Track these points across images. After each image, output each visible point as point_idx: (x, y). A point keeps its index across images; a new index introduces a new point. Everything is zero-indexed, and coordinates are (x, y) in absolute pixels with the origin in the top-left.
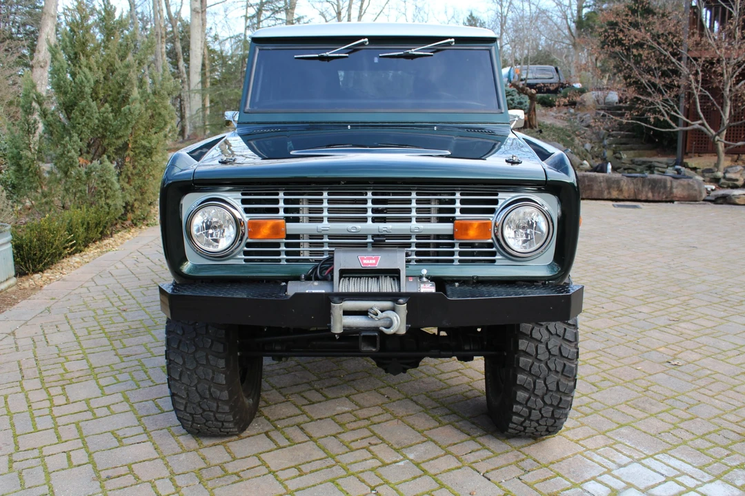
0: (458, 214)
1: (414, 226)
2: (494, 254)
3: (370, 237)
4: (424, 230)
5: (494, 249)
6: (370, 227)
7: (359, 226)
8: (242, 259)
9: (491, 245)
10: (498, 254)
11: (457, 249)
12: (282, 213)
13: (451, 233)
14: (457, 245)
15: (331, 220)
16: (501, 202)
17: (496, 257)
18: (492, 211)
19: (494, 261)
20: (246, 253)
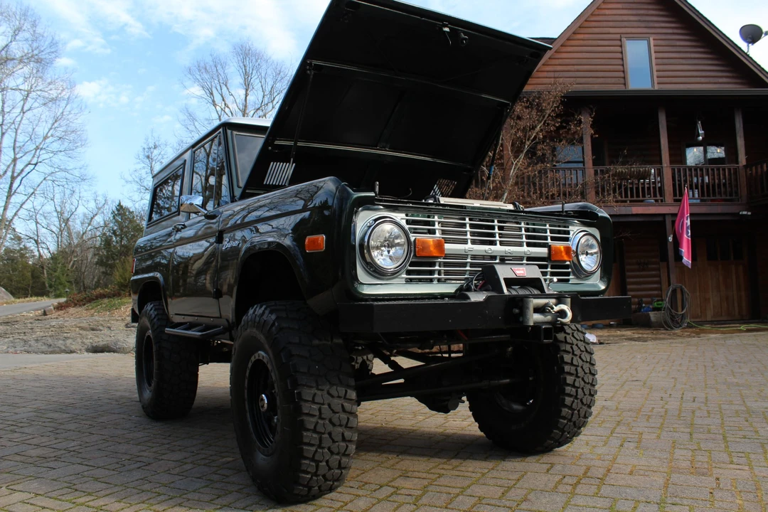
0: (549, 241)
1: (525, 249)
2: (568, 274)
3: (498, 258)
4: (532, 253)
5: (570, 270)
6: (498, 249)
7: (492, 247)
8: (403, 278)
9: (567, 267)
10: (571, 274)
11: (549, 270)
12: (438, 234)
13: (546, 256)
14: (549, 266)
15: (474, 242)
16: (571, 233)
17: (571, 277)
18: (567, 239)
19: (568, 280)
20: (409, 272)
